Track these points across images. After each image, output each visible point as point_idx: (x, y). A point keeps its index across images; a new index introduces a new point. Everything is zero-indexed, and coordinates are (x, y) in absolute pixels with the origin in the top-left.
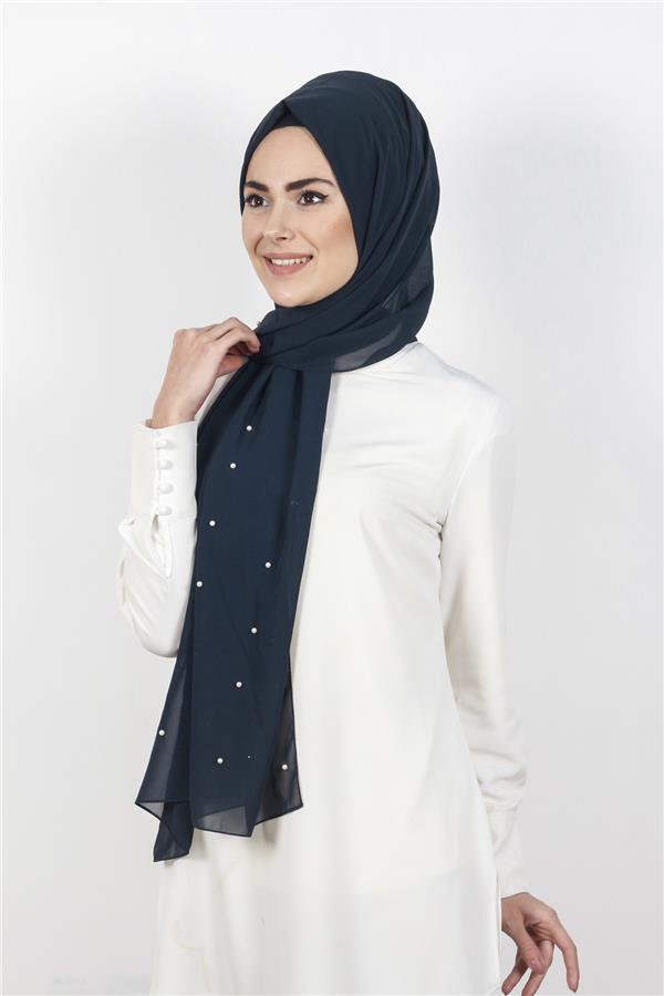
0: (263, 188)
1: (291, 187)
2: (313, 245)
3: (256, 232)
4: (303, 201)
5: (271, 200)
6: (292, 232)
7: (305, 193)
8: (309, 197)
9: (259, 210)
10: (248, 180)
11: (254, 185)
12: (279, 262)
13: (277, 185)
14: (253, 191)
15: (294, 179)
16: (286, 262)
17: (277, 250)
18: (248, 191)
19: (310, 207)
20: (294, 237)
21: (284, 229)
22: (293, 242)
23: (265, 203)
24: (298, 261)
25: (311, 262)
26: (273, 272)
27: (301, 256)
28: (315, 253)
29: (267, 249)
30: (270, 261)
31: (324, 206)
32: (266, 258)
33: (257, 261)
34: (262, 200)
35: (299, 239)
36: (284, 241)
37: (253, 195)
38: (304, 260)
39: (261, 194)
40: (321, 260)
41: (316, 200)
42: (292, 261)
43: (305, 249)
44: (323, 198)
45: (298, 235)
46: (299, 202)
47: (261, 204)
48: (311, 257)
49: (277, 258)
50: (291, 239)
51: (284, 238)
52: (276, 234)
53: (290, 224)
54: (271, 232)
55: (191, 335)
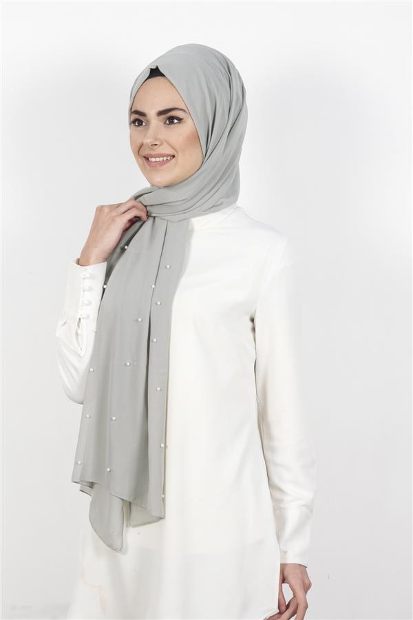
0: (142, 114)
1: (160, 113)
2: (173, 148)
3: (139, 142)
4: (168, 122)
5: (148, 122)
6: (161, 141)
7: (170, 117)
8: (171, 120)
9: (140, 128)
10: (133, 110)
11: (137, 112)
12: (153, 160)
13: (151, 113)
14: (137, 116)
15: (163, 108)
16: (158, 159)
17: (152, 153)
18: (134, 116)
19: (172, 126)
20: (162, 144)
21: (156, 139)
22: (161, 147)
23: (144, 124)
24: (165, 158)
25: (173, 159)
26: (149, 165)
27: (167, 156)
28: (176, 154)
29: (145, 152)
30: (148, 159)
31: (180, 125)
32: (145, 156)
33: (140, 159)
34: (142, 122)
35: (165, 145)
36: (156, 147)
37: (138, 119)
38: (169, 158)
39: (141, 118)
40: (180, 157)
41: (176, 121)
42: (161, 159)
43: (171, 152)
44: (180, 120)
45: (165, 143)
46: (165, 123)
47: (142, 124)
49: (152, 157)
50: (160, 145)
51: (156, 145)
52: (151, 142)
53: (160, 137)
54: (148, 141)
55: (106, 210)
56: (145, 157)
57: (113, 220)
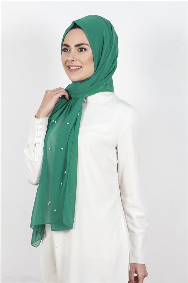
0: (68, 46)
1: (76, 46)
2: (82, 63)
3: (66, 59)
4: (80, 50)
5: (70, 50)
6: (76, 59)
7: (81, 48)
8: (81, 49)
9: (66, 53)
10: (64, 44)
11: (66, 45)
12: (72, 68)
13: (72, 46)
15: (77, 43)
16: (74, 68)
17: (71, 64)
18: (64, 47)
19: (82, 52)
20: (76, 61)
21: (74, 58)
22: (76, 62)
23: (68, 51)
24: (77, 68)
25: (81, 68)
26: (70, 71)
27: (79, 67)
28: (82, 66)
29: (68, 64)
30: (69, 68)
31: (86, 52)
33: (66, 68)
34: (67, 50)
35: (78, 61)
36: (73, 62)
37: (65, 48)
38: (79, 68)
39: (67, 48)
40: (84, 68)
41: (83, 50)
42: (76, 68)
43: (80, 64)
44: (86, 49)
45: (78, 60)
46: (78, 51)
47: (67, 51)
48: (81, 67)
49: (71, 67)
50: (75, 61)
51: (74, 61)
52: (71, 59)
53: (75, 57)
54: (70, 59)
55: (49, 92)
56: (68, 67)
57: (52, 97)
